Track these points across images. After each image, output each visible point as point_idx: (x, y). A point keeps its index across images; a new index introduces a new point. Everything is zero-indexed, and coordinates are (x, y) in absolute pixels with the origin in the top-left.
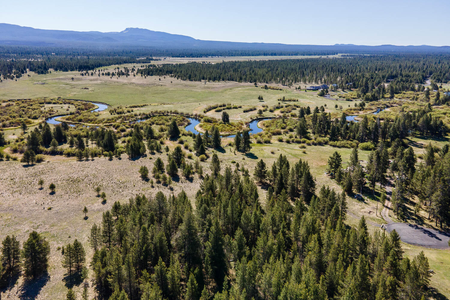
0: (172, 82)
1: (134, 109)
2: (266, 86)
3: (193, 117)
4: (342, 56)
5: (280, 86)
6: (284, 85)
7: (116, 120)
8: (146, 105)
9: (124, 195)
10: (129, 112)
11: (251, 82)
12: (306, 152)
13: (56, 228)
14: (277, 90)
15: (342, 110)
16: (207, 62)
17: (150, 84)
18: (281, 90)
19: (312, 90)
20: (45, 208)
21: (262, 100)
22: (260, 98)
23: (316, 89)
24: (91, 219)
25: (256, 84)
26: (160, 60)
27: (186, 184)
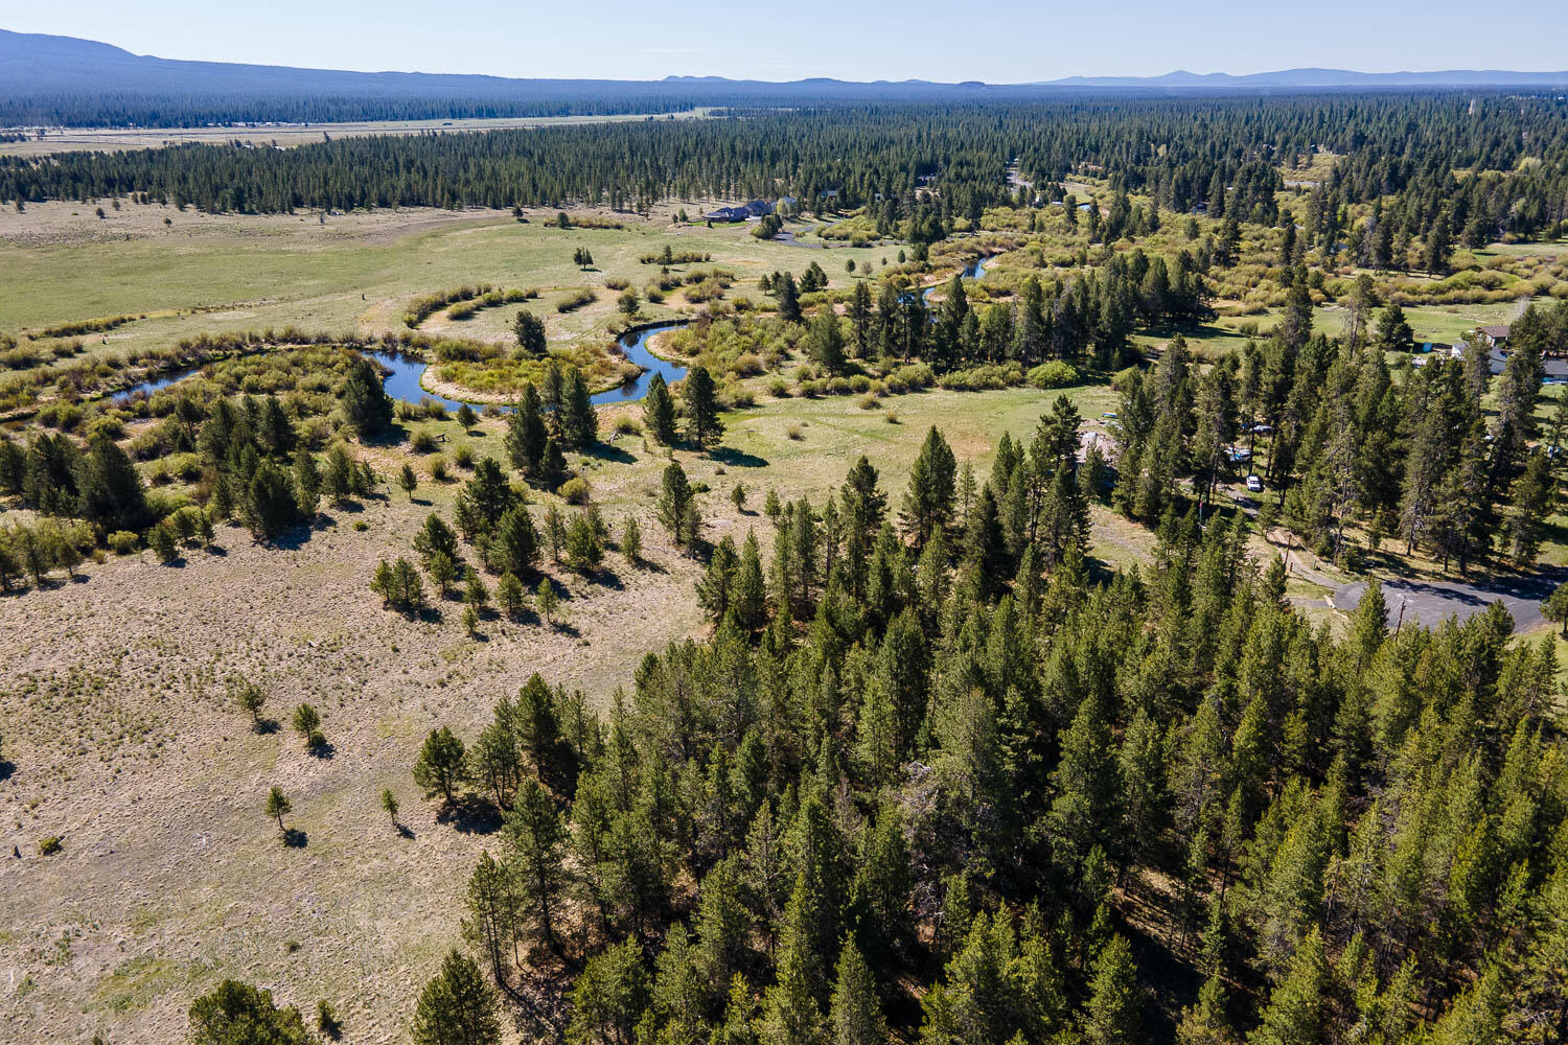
0: (168, 222)
1: (87, 340)
2: (563, 217)
3: (376, 346)
4: (712, 113)
5: (607, 214)
6: (621, 211)
7: (34, 394)
8: (123, 321)
9: (385, 694)
10: (62, 353)
11: (496, 207)
12: (899, 419)
13: (175, 929)
14: (606, 227)
15: (873, 275)
16: (249, 143)
17: (66, 237)
18: (618, 227)
19: (727, 219)
20: (24, 852)
21: (588, 266)
22: (583, 259)
23: (738, 217)
24: (322, 834)
25: (519, 213)
26: (23, 139)
27: (600, 600)
